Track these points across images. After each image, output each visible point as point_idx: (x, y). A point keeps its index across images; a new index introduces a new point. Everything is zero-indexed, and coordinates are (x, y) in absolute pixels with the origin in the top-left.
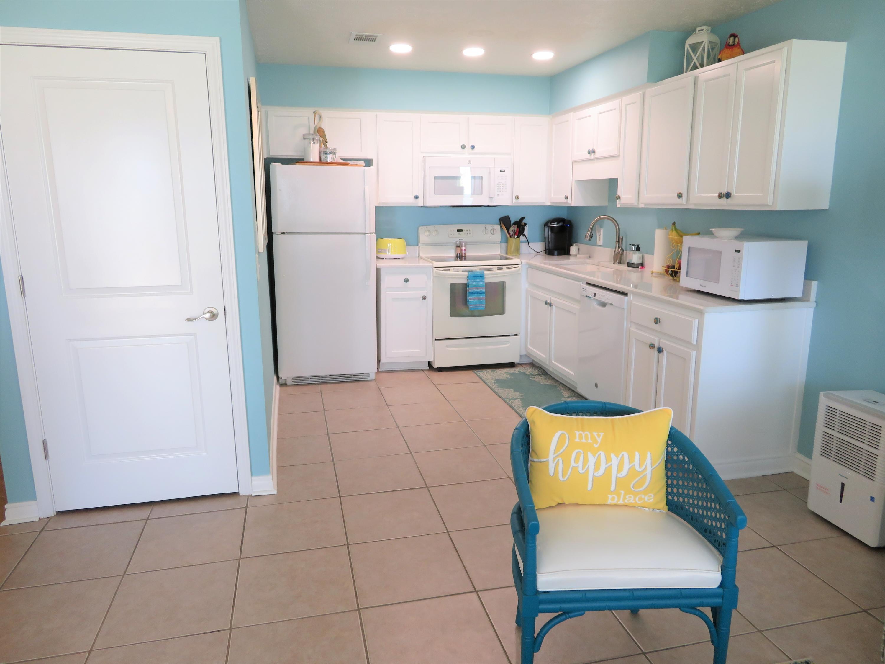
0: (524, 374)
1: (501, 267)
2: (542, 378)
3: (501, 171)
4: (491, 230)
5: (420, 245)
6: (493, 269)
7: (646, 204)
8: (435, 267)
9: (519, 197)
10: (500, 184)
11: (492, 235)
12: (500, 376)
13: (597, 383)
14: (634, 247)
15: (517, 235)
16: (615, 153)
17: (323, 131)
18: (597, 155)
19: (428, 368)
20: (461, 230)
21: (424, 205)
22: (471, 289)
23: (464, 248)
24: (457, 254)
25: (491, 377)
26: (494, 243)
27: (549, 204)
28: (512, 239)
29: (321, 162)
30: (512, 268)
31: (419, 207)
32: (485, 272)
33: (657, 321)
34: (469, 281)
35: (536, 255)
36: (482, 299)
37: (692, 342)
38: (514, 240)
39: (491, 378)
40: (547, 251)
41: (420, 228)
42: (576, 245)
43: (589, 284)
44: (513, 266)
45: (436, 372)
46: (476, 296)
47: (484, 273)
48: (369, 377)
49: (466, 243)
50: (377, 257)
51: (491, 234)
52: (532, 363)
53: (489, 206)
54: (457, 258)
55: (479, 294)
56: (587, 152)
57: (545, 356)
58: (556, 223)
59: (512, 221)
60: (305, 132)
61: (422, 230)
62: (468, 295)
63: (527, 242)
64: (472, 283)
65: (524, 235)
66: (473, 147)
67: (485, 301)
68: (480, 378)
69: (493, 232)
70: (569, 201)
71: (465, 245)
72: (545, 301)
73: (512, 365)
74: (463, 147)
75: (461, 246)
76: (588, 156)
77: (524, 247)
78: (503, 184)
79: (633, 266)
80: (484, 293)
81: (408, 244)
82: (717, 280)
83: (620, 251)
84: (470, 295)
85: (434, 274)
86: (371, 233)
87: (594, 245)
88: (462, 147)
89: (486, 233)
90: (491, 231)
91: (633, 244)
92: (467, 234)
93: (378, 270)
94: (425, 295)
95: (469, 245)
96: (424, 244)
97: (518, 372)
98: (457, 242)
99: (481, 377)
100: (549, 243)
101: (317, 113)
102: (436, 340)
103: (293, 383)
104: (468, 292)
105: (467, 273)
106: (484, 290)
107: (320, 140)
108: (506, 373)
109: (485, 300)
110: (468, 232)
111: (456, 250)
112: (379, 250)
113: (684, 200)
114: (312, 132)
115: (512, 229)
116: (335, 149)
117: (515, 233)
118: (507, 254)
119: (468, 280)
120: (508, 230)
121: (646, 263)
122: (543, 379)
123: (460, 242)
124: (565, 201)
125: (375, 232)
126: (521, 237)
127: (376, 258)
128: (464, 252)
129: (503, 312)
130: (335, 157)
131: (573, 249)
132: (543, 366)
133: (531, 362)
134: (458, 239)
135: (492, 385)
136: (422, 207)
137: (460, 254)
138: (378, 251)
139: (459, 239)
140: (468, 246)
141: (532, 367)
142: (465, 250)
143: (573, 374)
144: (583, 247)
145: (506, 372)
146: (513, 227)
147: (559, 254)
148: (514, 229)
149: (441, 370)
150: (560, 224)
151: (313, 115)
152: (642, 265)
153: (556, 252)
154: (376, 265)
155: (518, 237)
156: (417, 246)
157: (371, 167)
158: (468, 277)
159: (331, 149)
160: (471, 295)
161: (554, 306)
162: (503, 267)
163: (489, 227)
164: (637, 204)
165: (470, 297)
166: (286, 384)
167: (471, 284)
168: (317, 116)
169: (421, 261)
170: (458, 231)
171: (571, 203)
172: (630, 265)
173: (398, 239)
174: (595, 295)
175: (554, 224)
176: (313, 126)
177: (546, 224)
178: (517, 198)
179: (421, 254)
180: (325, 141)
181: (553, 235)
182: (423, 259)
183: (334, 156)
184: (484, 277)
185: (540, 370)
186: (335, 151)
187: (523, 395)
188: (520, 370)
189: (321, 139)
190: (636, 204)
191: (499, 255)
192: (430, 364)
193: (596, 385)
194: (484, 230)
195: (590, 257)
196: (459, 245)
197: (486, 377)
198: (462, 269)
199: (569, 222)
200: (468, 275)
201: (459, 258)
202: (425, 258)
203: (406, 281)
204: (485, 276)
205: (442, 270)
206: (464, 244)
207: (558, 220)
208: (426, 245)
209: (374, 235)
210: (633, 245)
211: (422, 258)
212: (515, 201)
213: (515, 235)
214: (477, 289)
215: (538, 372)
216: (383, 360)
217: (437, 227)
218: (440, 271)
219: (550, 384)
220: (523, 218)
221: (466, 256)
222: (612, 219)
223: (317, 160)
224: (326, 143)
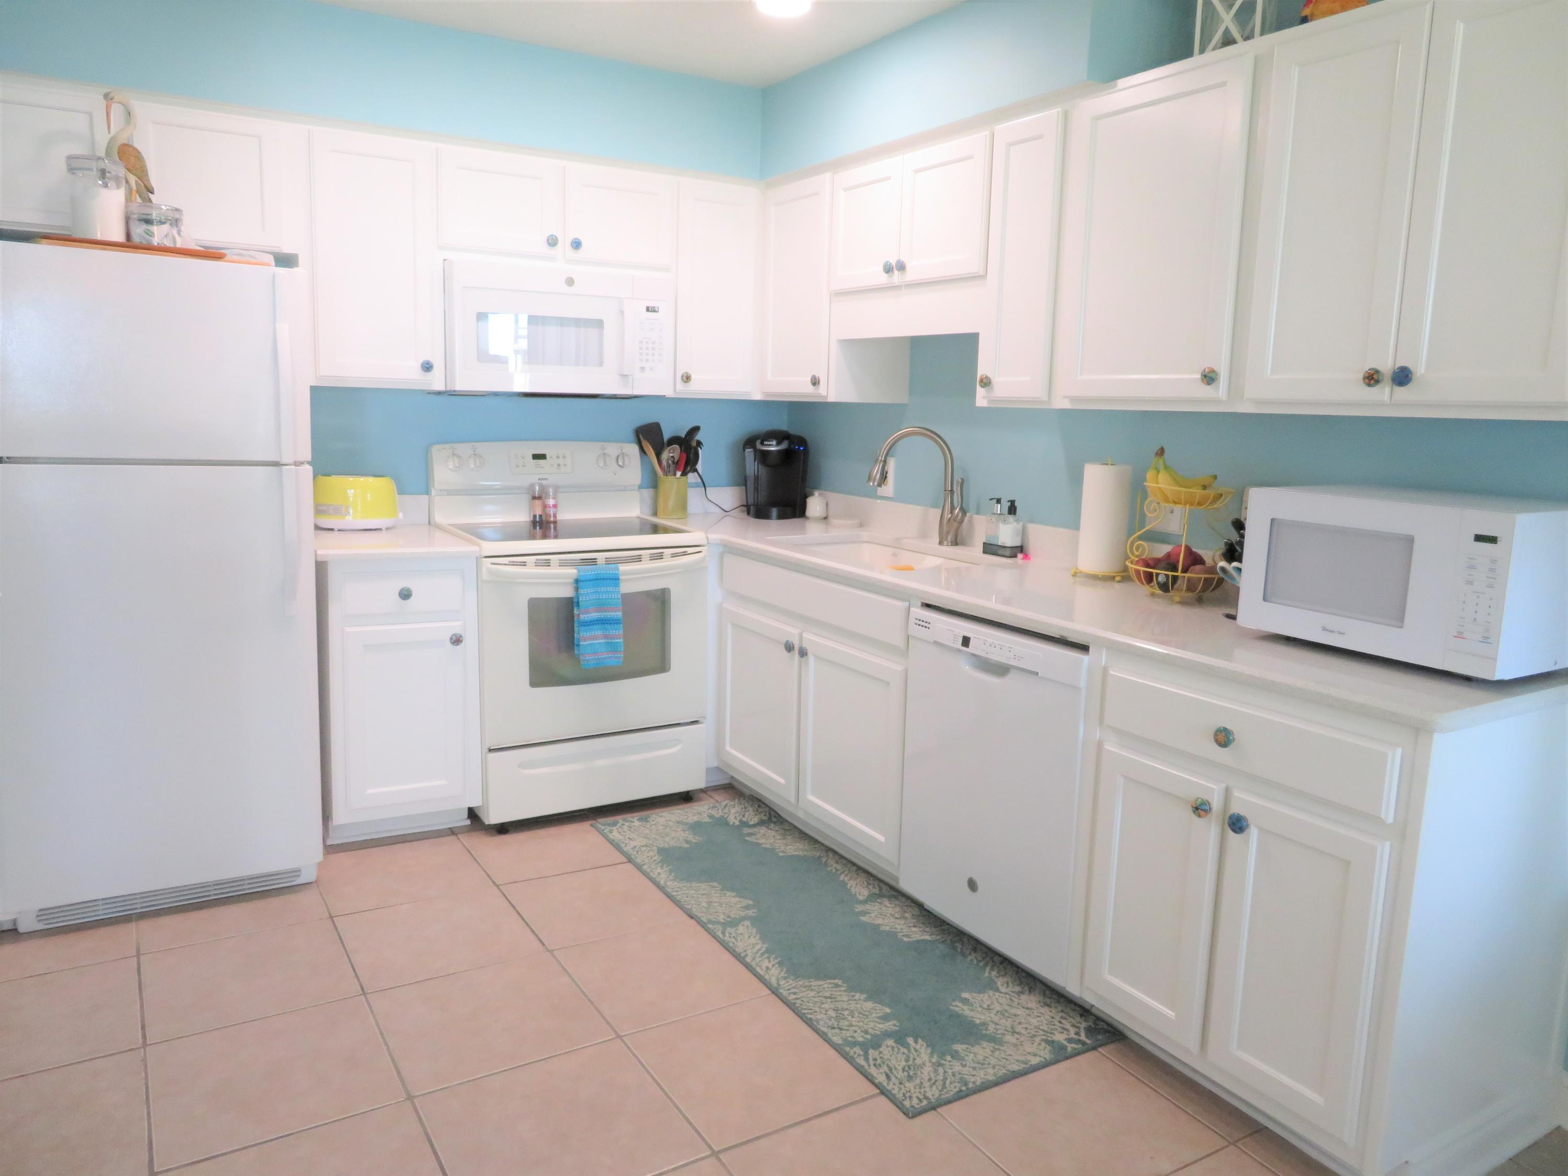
0: (722, 822)
1: (657, 553)
2: (773, 833)
3: (648, 309)
4: (618, 457)
5: (433, 492)
6: (639, 559)
7: (1073, 399)
8: (486, 557)
9: (690, 376)
10: (647, 343)
11: (620, 468)
12: (667, 835)
13: (975, 878)
14: (999, 505)
15: (682, 470)
16: (975, 267)
17: (138, 156)
18: (912, 274)
19: (468, 822)
20: (541, 457)
21: (448, 389)
22: (587, 612)
23: (551, 502)
24: (535, 516)
25: (644, 842)
26: (625, 489)
27: (758, 396)
28: (670, 478)
29: (129, 244)
30: (685, 554)
31: (429, 393)
32: (623, 568)
33: (1223, 738)
34: (581, 591)
35: (722, 519)
36: (614, 639)
37: (1383, 816)
38: (672, 483)
39: (646, 846)
40: (752, 508)
41: (435, 450)
42: (819, 494)
43: (928, 606)
44: (689, 550)
45: (492, 835)
46: (597, 631)
47: (618, 569)
48: (298, 876)
49: (557, 489)
50: (317, 528)
51: (617, 466)
52: (730, 784)
53: (616, 398)
54: (535, 528)
55: (606, 626)
56: (881, 268)
57: (782, 781)
58: (774, 443)
59: (666, 436)
60: (79, 149)
61: (438, 453)
62: (576, 629)
63: (702, 485)
64: (587, 595)
65: (696, 470)
66: (577, 245)
67: (622, 644)
68: (617, 846)
69: (624, 462)
70: (822, 390)
71: (555, 493)
72: (784, 642)
73: (686, 797)
74: (552, 242)
75: (544, 497)
76: (883, 279)
77: (695, 499)
78: (653, 343)
79: (1001, 552)
80: (620, 623)
81: (401, 491)
82: (1399, 618)
83: (958, 514)
84: (583, 628)
85: (485, 575)
86: (297, 464)
87: (869, 497)
88: (550, 242)
89: (605, 464)
90: (617, 459)
91: (999, 497)
92: (559, 465)
93: (321, 569)
94: (458, 631)
95: (563, 492)
96: (445, 490)
97: (708, 820)
98: (532, 485)
99: (618, 844)
100: (756, 489)
101: (115, 100)
102: (490, 750)
103: (41, 926)
104: (579, 622)
105: (575, 571)
106: (619, 614)
107: (127, 182)
108: (678, 822)
109: (622, 640)
110: (561, 461)
111: (531, 507)
112: (320, 508)
113: (1221, 389)
114: (101, 152)
115: (665, 455)
116: (177, 210)
117: (676, 464)
118: (655, 514)
119: (577, 589)
120: (658, 455)
121: (1033, 546)
122: (779, 837)
123: (541, 486)
124: (810, 389)
125: (309, 458)
126: (690, 475)
127: (315, 529)
128: (552, 511)
129: (662, 665)
130: (179, 233)
131: (815, 505)
132: (763, 796)
133: (727, 782)
134: (534, 479)
135: (656, 873)
136: (439, 393)
137: (541, 516)
138: (319, 510)
139: (539, 479)
140: (560, 495)
141: (737, 800)
142: (555, 506)
143: (882, 838)
144: (835, 499)
145: (678, 819)
146: (670, 450)
147: (781, 516)
148: (671, 455)
149: (503, 829)
150: (784, 446)
151: (104, 103)
152: (1019, 551)
153: (774, 512)
154: (316, 551)
155: (684, 474)
156: (427, 496)
157: (295, 270)
158: (577, 581)
159: (163, 207)
160: (586, 628)
161: (811, 658)
162: (662, 553)
163: (613, 449)
164: (1047, 400)
165: (582, 634)
166: (15, 930)
167: (586, 601)
168: (116, 109)
169: (438, 535)
170: (537, 457)
171: (826, 395)
172: (990, 549)
173: (375, 476)
174: (966, 641)
175: (771, 445)
176: (102, 139)
177: (750, 442)
178: (687, 378)
179: (439, 518)
180: (145, 186)
181: (763, 472)
182: (441, 529)
183: (175, 231)
184: (619, 579)
185: (759, 806)
186: (177, 216)
187: (751, 902)
188: (710, 811)
189: (133, 179)
190: (1045, 398)
191: (638, 517)
192: (472, 814)
193: (972, 885)
194: (600, 456)
195: (861, 525)
196: (539, 494)
197: (633, 844)
198: (560, 560)
199: (802, 441)
200: (575, 577)
201: (540, 528)
202: (448, 527)
203: (405, 595)
204: (621, 577)
205: (505, 564)
206: (551, 490)
207: (780, 436)
208: (450, 493)
209: (308, 469)
210: (999, 501)
211: (439, 527)
212: (680, 386)
213: (677, 468)
214: (602, 612)
215: (756, 815)
216: (339, 816)
217: (482, 447)
218: (500, 567)
219: (801, 853)
220: (696, 429)
221: (558, 521)
222: (935, 436)
223: (119, 237)
224: (150, 194)
